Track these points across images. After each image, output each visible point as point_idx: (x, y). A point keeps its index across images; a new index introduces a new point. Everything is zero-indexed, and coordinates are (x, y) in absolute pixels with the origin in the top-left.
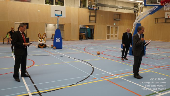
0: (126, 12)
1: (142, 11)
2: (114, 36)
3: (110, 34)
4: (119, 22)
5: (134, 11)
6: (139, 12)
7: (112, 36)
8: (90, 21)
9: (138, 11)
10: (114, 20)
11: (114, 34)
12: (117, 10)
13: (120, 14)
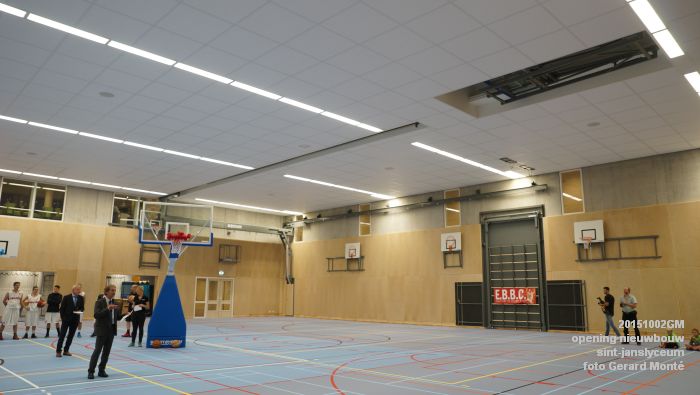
0: (257, 241)
1: (300, 239)
2: (219, 308)
3: (206, 302)
4: (234, 267)
5: (282, 239)
6: (295, 241)
7: (212, 307)
8: (142, 264)
9: (291, 238)
10: (221, 260)
11: (219, 301)
12: (229, 233)
13: (238, 246)
